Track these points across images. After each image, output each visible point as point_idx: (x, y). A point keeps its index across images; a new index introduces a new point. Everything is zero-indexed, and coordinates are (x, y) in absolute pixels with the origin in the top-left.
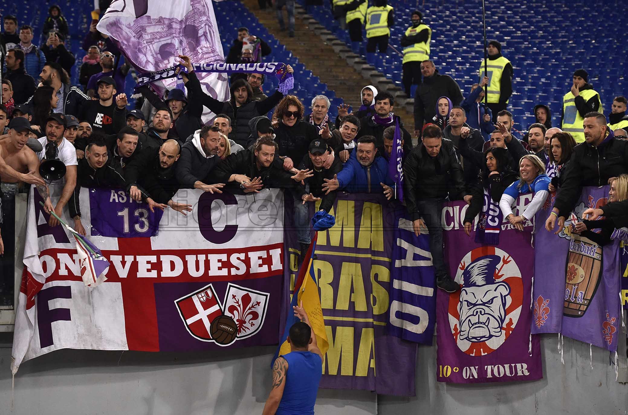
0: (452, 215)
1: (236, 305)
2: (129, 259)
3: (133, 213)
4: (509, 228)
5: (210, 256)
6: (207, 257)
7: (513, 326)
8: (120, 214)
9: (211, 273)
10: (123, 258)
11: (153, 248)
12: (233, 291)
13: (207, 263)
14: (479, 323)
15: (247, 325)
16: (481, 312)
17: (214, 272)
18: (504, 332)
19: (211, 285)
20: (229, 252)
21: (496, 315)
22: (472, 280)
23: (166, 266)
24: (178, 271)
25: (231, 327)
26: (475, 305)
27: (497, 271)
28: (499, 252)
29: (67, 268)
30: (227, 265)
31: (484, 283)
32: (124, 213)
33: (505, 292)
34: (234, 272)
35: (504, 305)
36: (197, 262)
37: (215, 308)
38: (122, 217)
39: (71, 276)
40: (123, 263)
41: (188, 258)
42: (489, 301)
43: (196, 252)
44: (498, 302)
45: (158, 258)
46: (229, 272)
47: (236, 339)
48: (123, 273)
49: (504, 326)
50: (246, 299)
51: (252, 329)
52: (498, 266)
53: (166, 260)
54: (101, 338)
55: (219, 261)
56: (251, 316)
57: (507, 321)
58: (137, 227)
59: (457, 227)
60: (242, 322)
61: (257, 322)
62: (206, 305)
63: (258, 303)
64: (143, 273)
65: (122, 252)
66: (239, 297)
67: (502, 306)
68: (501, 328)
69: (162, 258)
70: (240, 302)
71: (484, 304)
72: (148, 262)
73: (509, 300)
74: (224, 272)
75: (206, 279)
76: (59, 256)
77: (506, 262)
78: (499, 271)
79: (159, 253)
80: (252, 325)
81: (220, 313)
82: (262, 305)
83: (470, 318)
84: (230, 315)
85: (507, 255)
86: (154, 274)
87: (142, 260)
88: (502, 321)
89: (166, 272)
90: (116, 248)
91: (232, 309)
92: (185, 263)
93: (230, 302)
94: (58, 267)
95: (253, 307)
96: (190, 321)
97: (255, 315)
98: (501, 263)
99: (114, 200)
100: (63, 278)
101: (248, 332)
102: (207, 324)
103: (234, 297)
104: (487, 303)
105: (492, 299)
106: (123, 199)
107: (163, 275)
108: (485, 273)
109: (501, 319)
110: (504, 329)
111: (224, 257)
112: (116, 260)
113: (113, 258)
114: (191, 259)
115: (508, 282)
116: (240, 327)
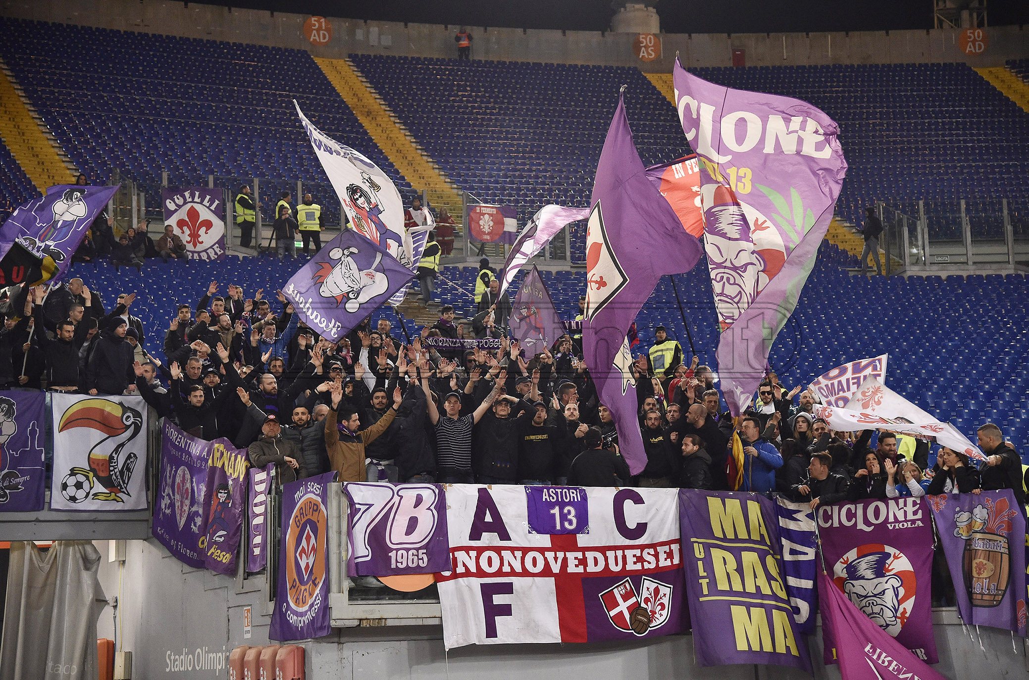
0: (830, 513)
1: (649, 596)
2: (560, 555)
3: (563, 511)
4: (897, 527)
5: (626, 552)
6: (624, 552)
7: (907, 615)
8: (552, 512)
9: (628, 568)
10: (556, 555)
11: (579, 546)
12: (647, 584)
13: (624, 558)
14: (873, 613)
15: (657, 615)
16: (873, 603)
17: (630, 566)
18: (899, 620)
19: (628, 578)
20: (642, 547)
21: (890, 605)
22: (859, 573)
23: (590, 562)
24: (601, 567)
25: (645, 617)
26: (866, 597)
27: (887, 566)
28: (888, 549)
29: (510, 564)
30: (640, 559)
31: (873, 576)
32: (556, 511)
33: (897, 584)
34: (646, 566)
35: (897, 596)
36: (616, 557)
37: (633, 600)
38: (554, 515)
39: (513, 573)
40: (556, 559)
41: (609, 553)
42: (881, 593)
43: (615, 548)
44: (890, 594)
45: (584, 555)
46: (643, 566)
47: (649, 629)
48: (556, 568)
49: (899, 615)
50: (657, 591)
51: (662, 619)
52: (888, 561)
53: (590, 555)
54: (538, 632)
55: (634, 556)
56: (659, 607)
57: (901, 610)
58: (566, 524)
59: (836, 524)
60: (654, 613)
61: (665, 613)
62: (625, 598)
63: (665, 595)
64: (572, 569)
65: (554, 549)
66: (652, 589)
67: (894, 597)
68: (896, 617)
69: (588, 554)
70: (653, 595)
71: (875, 596)
72: (576, 558)
73: (902, 592)
74: (638, 566)
75: (624, 573)
76: (503, 553)
77: (896, 557)
78: (889, 566)
79: (584, 550)
80: (661, 615)
81: (637, 604)
82: (667, 596)
83: (864, 609)
84: (645, 606)
85: (897, 552)
86: (580, 569)
87: (571, 556)
88: (896, 611)
89: (591, 568)
90: (549, 544)
91: (647, 600)
92: (606, 559)
93: (645, 594)
94: (502, 564)
95: (661, 598)
96: (613, 613)
97: (663, 606)
98: (892, 558)
99: (546, 499)
100: (507, 575)
101: (658, 622)
102: (627, 616)
103: (648, 589)
104: (878, 594)
105: (884, 591)
106: (553, 498)
107: (589, 570)
108: (875, 568)
109: (895, 609)
110: (899, 618)
111: (638, 552)
112: (550, 555)
113: (547, 554)
114: (610, 554)
115: (899, 575)
116: (652, 617)
